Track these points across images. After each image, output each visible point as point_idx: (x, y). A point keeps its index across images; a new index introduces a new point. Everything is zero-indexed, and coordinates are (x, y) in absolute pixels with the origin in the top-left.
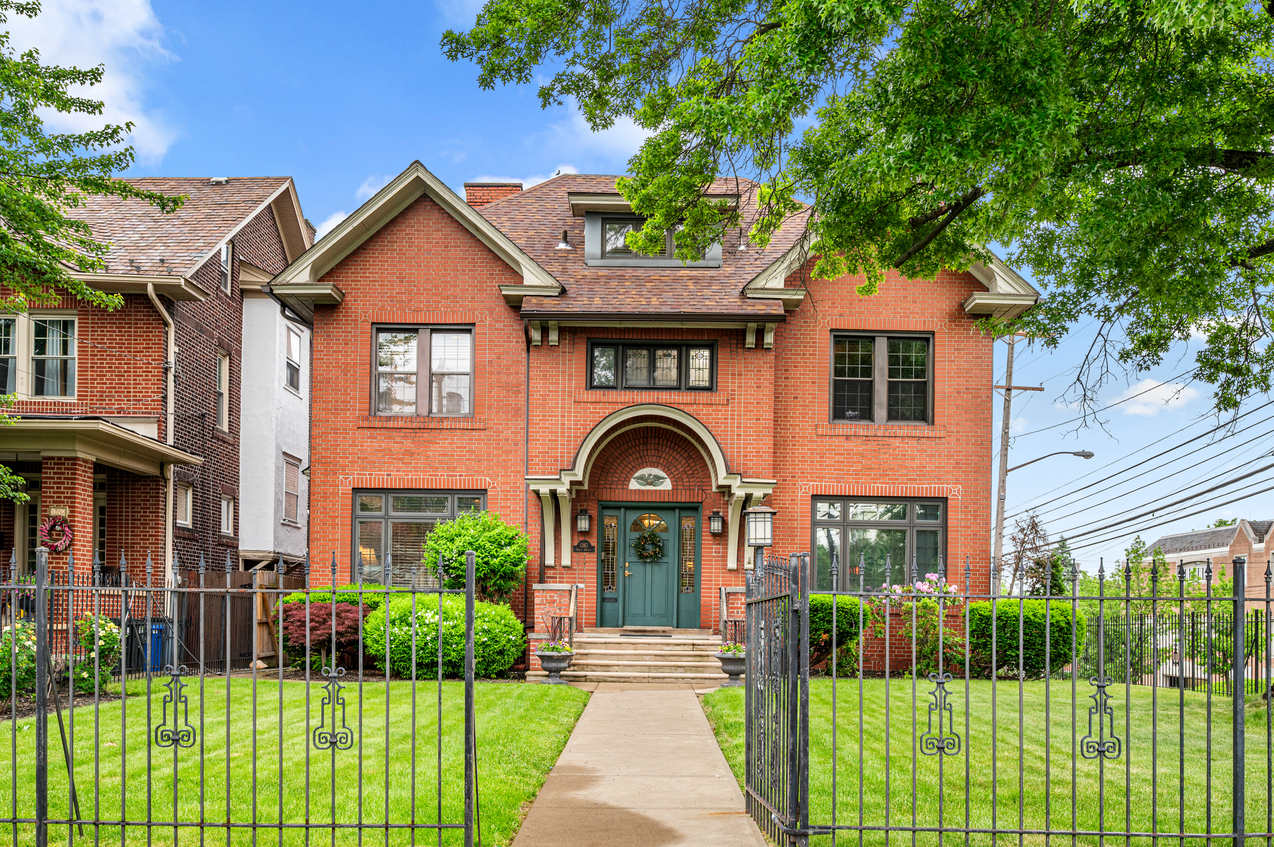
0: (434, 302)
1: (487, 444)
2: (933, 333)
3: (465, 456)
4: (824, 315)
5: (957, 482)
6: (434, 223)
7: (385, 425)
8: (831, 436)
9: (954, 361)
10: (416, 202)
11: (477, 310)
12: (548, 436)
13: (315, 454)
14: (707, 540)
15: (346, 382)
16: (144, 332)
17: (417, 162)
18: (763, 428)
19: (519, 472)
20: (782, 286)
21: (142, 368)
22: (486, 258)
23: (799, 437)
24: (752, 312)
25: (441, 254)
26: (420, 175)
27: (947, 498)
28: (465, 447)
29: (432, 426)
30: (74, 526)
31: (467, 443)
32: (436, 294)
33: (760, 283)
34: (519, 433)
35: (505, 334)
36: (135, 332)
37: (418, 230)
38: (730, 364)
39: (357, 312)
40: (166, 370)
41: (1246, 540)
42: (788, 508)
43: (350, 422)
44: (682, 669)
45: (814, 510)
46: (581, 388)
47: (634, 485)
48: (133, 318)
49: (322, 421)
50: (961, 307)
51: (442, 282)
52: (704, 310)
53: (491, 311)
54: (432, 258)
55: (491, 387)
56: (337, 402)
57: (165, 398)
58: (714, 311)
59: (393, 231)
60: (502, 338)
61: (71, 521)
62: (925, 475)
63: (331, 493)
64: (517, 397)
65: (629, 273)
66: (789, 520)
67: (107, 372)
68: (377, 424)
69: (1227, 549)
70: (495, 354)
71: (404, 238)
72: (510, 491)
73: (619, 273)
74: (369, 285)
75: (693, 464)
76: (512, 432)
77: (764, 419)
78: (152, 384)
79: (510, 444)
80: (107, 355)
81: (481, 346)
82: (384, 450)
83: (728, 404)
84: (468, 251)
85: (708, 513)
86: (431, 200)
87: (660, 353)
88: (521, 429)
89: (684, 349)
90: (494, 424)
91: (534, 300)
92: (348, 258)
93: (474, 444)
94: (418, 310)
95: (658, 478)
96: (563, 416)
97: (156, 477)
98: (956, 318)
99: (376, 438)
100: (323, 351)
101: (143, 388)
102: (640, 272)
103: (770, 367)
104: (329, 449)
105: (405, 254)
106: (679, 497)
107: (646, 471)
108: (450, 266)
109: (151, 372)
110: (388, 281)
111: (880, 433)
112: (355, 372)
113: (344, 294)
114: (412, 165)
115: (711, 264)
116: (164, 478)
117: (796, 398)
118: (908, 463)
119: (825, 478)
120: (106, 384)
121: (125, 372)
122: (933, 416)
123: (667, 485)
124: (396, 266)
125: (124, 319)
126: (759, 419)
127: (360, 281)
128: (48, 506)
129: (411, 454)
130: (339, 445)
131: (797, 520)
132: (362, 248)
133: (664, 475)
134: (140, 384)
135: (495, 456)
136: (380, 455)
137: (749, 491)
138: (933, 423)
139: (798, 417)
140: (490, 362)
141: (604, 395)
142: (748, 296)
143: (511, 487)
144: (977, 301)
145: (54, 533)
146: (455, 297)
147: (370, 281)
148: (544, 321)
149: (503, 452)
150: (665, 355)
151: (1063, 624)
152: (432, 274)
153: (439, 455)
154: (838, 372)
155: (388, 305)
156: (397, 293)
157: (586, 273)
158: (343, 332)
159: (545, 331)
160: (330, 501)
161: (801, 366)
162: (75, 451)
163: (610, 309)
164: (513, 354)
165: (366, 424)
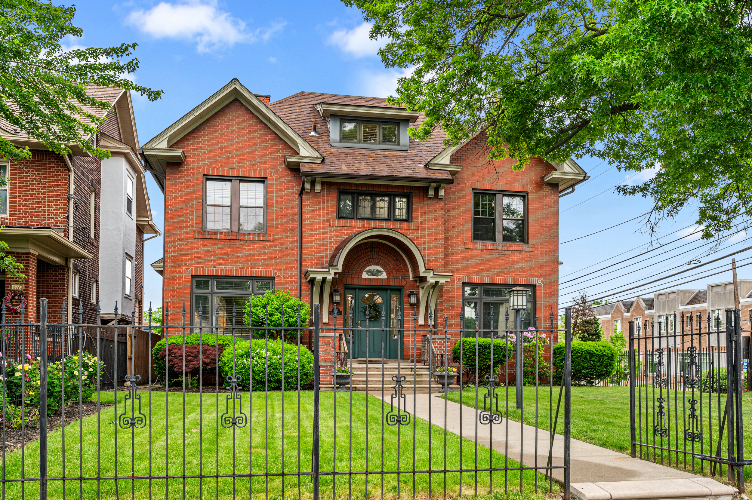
0: (241, 163)
1: (275, 250)
2: (527, 193)
3: (261, 256)
4: (469, 181)
5: (541, 276)
6: (242, 116)
7: (212, 237)
8: (473, 249)
9: (538, 209)
10: (231, 103)
11: (268, 169)
12: (314, 246)
13: (167, 254)
14: (407, 308)
15: (187, 210)
16: (55, 175)
17: (235, 79)
18: (438, 244)
19: (294, 267)
20: (448, 163)
21: (53, 197)
22: (274, 139)
23: (455, 249)
24: (434, 177)
25: (246, 135)
26: (236, 87)
27: (535, 285)
28: (261, 252)
29: (241, 238)
30: (28, 296)
31: (262, 249)
32: (243, 159)
33: (436, 161)
34: (294, 243)
35: (285, 184)
36: (49, 174)
37: (232, 120)
38: (419, 206)
39: (194, 168)
40: (69, 199)
41: (620, 311)
42: (449, 290)
43: (190, 234)
44: (409, 383)
45: (464, 291)
46: (333, 218)
47: (365, 275)
48: (47, 165)
49: (171, 234)
50: (542, 179)
51: (247, 152)
52: (407, 175)
53: (277, 171)
54: (240, 137)
55: (277, 216)
56: (181, 222)
57: (68, 216)
58: (413, 176)
59: (216, 119)
60: (284, 187)
61: (26, 293)
62: (524, 272)
63: (177, 278)
64: (293, 222)
65: (357, 151)
66: (450, 297)
67: (29, 199)
68: (207, 236)
69: (610, 316)
70: (279, 196)
71: (224, 124)
72: (288, 278)
73: (351, 151)
74: (201, 152)
75: (399, 264)
76: (290, 243)
77: (438, 239)
78: (60, 208)
79: (289, 250)
80: (30, 189)
81: (271, 191)
82: (211, 252)
83: (418, 230)
84: (263, 134)
85: (407, 292)
86: (240, 102)
87: (378, 199)
88: (295, 241)
89: (392, 197)
90: (279, 238)
91: (307, 165)
92: (188, 134)
93: (267, 249)
94: (232, 168)
95: (379, 271)
96: (323, 234)
97: (63, 266)
98: (540, 185)
99: (206, 245)
100: (172, 191)
101: (54, 210)
102: (363, 151)
103: (442, 209)
104: (177, 251)
105: (224, 134)
106: (391, 283)
107: (372, 267)
108: (251, 142)
109: (59, 200)
110: (214, 150)
111: (500, 248)
112: (193, 204)
113: (185, 156)
114: (232, 80)
115: (403, 148)
116: (67, 267)
117: (453, 227)
118: (515, 265)
119: (470, 273)
120: (29, 206)
121: (42, 199)
122: (528, 239)
123: (384, 276)
124: (218, 141)
125: (42, 166)
126: (435, 239)
127: (196, 149)
128: (10, 284)
129: (228, 255)
130: (183, 249)
131: (454, 297)
132: (197, 129)
133: (382, 270)
134: (52, 207)
135: (279, 257)
136: (209, 255)
137: (437, 280)
138: (528, 243)
139: (455, 238)
140: (276, 201)
141: (347, 222)
142: (430, 168)
143: (289, 276)
144: (554, 176)
145: (14, 301)
146: (255, 161)
147: (202, 149)
148: (313, 178)
149: (284, 255)
150: (381, 200)
151: (610, 355)
152: (240, 147)
153: (245, 256)
154: (476, 213)
155: (213, 164)
156: (219, 157)
157: (332, 150)
158: (185, 179)
159: (313, 184)
160: (177, 283)
161: (456, 209)
162: (29, 248)
163: (353, 172)
164: (290, 196)
165: (200, 236)
